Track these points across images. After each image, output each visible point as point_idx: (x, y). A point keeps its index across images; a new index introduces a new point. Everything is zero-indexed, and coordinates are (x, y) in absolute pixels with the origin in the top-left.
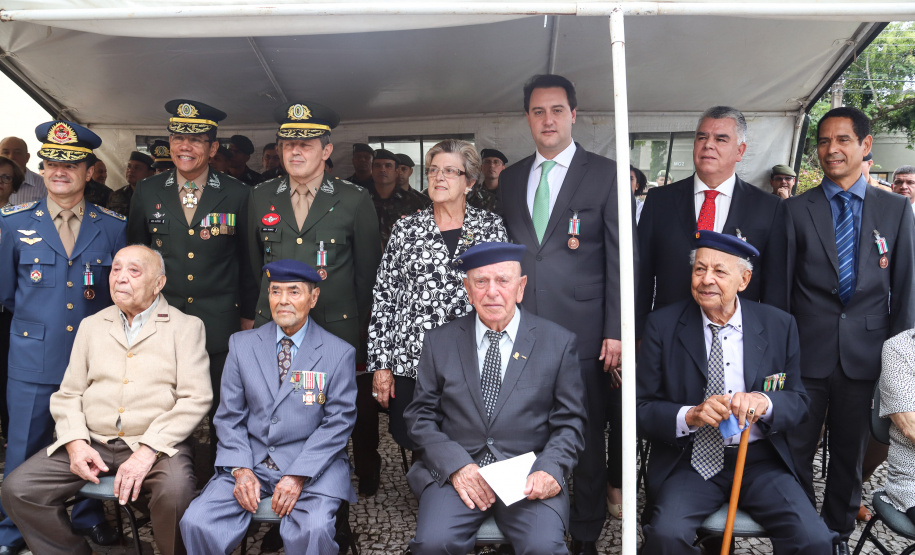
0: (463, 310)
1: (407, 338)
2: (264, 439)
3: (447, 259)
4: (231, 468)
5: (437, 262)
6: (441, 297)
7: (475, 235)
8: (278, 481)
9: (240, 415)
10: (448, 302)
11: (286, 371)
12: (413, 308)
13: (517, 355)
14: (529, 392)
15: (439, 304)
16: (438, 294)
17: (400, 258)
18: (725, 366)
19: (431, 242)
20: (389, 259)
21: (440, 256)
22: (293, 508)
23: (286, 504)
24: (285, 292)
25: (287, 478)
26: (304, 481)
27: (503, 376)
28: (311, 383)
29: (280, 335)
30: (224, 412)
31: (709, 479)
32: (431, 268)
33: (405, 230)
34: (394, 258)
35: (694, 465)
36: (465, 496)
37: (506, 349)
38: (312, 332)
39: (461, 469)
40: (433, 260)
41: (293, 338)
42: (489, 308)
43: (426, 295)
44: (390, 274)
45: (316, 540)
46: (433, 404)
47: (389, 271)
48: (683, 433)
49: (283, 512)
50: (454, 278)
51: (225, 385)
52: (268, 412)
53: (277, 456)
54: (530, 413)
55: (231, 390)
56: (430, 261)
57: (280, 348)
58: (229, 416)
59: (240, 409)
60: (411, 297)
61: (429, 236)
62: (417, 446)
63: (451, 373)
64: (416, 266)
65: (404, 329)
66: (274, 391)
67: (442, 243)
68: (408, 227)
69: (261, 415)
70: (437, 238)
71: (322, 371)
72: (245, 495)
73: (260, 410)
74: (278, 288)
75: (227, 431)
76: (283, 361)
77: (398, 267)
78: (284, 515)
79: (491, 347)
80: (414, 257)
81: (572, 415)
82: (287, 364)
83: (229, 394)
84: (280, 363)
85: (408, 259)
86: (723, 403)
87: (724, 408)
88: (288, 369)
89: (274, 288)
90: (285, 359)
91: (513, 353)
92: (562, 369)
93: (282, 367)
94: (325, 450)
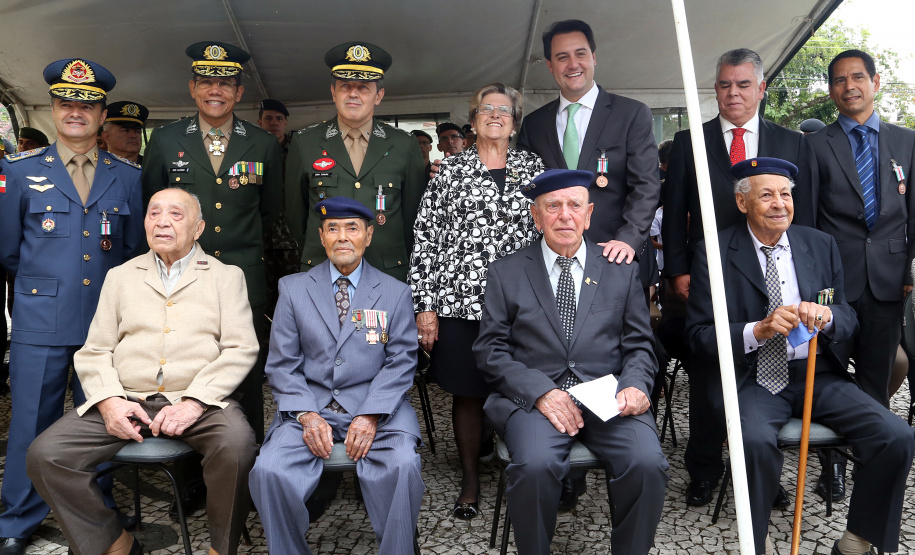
0: (513, 247)
1: (456, 277)
2: (327, 383)
3: (498, 196)
4: (295, 413)
5: (487, 199)
6: (493, 234)
7: (520, 173)
8: (349, 424)
9: (297, 360)
10: (499, 238)
11: (345, 312)
12: (462, 246)
13: (588, 281)
14: (604, 316)
15: (490, 241)
16: (490, 230)
17: (447, 197)
18: (781, 285)
19: (480, 179)
20: (434, 197)
21: (490, 192)
22: (370, 450)
23: (363, 445)
24: (343, 229)
25: (360, 418)
26: (379, 419)
27: (577, 300)
28: (374, 321)
29: (335, 275)
30: (279, 359)
31: (777, 394)
32: (482, 205)
33: (449, 167)
34: (439, 196)
35: (760, 383)
36: (555, 420)
37: (577, 275)
38: (368, 272)
39: (546, 393)
40: (484, 197)
41: (350, 277)
42: (561, 232)
43: (476, 232)
44: (435, 212)
45: (406, 476)
46: (505, 335)
47: (434, 208)
48: (751, 348)
49: (358, 454)
50: (505, 215)
51: (278, 330)
52: (331, 355)
53: (342, 399)
54: (605, 336)
55: (285, 335)
56: (481, 198)
57: (336, 289)
58: (285, 362)
59: (295, 356)
60: (459, 235)
61: (477, 174)
62: (493, 377)
63: (524, 299)
64: (467, 203)
65: (451, 268)
66: (335, 333)
67: (491, 180)
68: (453, 165)
69: (321, 358)
70: (485, 176)
71: (383, 309)
72: (318, 439)
73: (321, 353)
74: (335, 224)
75: (283, 377)
76: (341, 301)
77: (444, 206)
78: (360, 458)
79: (564, 272)
80: (463, 194)
81: (644, 339)
82: (345, 304)
83: (282, 339)
84: (338, 304)
85: (457, 196)
86: (792, 312)
87: (794, 316)
88: (347, 309)
89: (331, 225)
90: (343, 299)
91: (584, 278)
92: (631, 293)
93: (341, 307)
94: (393, 389)
